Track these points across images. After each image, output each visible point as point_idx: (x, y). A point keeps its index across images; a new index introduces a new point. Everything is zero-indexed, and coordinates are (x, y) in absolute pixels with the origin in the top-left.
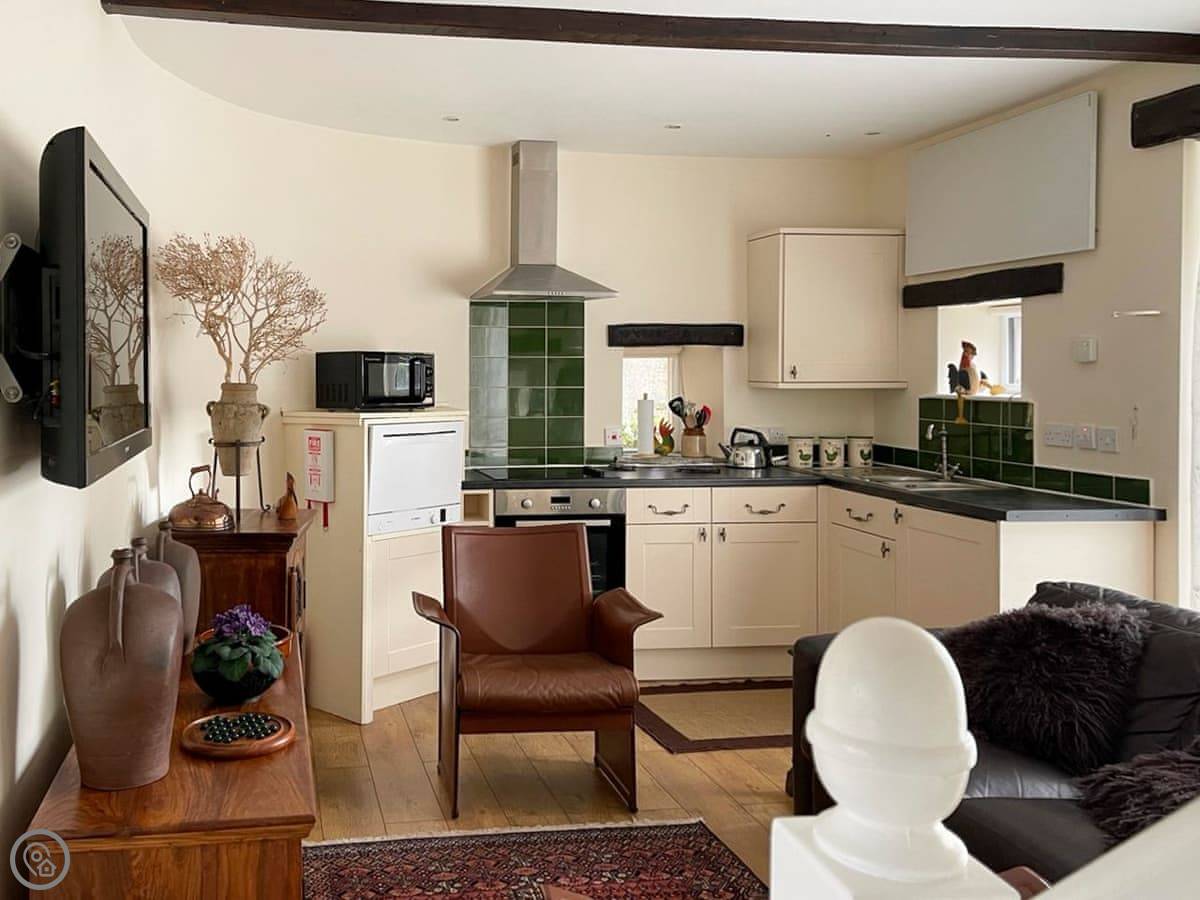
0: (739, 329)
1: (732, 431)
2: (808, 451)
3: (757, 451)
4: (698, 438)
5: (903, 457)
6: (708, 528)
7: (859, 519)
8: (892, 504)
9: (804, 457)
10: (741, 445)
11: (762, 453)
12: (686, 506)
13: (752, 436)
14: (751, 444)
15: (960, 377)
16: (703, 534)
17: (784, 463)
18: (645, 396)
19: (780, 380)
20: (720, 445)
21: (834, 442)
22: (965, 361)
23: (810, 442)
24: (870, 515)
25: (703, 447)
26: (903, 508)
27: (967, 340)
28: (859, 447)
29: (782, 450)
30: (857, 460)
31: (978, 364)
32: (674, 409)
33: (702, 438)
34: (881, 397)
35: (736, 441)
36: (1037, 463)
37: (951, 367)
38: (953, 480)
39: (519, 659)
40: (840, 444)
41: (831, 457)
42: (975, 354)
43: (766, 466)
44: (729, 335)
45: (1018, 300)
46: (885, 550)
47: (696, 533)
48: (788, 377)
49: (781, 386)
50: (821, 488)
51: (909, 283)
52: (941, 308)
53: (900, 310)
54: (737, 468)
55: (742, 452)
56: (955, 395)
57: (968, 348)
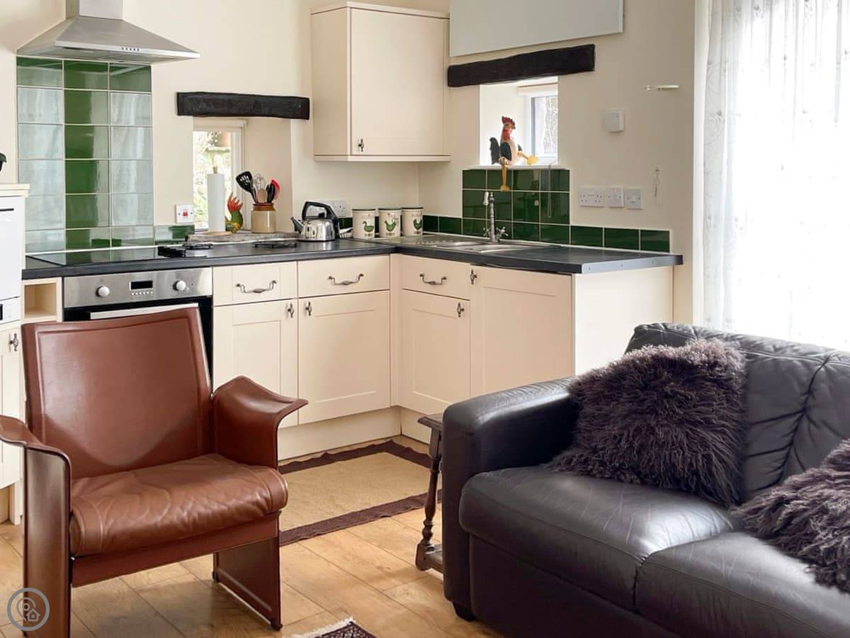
0: (305, 103)
1: (303, 205)
2: (371, 223)
3: (328, 224)
4: (268, 212)
5: (447, 225)
6: (294, 302)
7: (433, 283)
8: (466, 267)
9: (368, 229)
10: (314, 218)
11: (332, 225)
12: (274, 282)
13: (323, 210)
14: (321, 216)
15: (501, 150)
16: (289, 310)
17: (349, 234)
18: (215, 169)
19: (349, 153)
20: (292, 219)
21: (392, 213)
22: (505, 134)
23: (373, 214)
24: (445, 278)
25: (273, 223)
26: (478, 269)
27: (507, 116)
28: (414, 217)
29: (348, 223)
30: (411, 230)
31: (516, 137)
32: (242, 184)
33: (273, 212)
34: (424, 170)
35: (308, 214)
36: (572, 223)
37: (493, 140)
38: (499, 242)
39: (130, 477)
40: (397, 214)
41: (391, 228)
42: (514, 128)
43: (335, 238)
44: (296, 108)
45: (555, 79)
46: (460, 310)
47: (284, 310)
48: (356, 150)
49: (350, 159)
50: (395, 257)
51: (453, 63)
52: (481, 86)
53: (447, 90)
54: (308, 241)
55: (313, 226)
56: (497, 166)
57: (508, 123)
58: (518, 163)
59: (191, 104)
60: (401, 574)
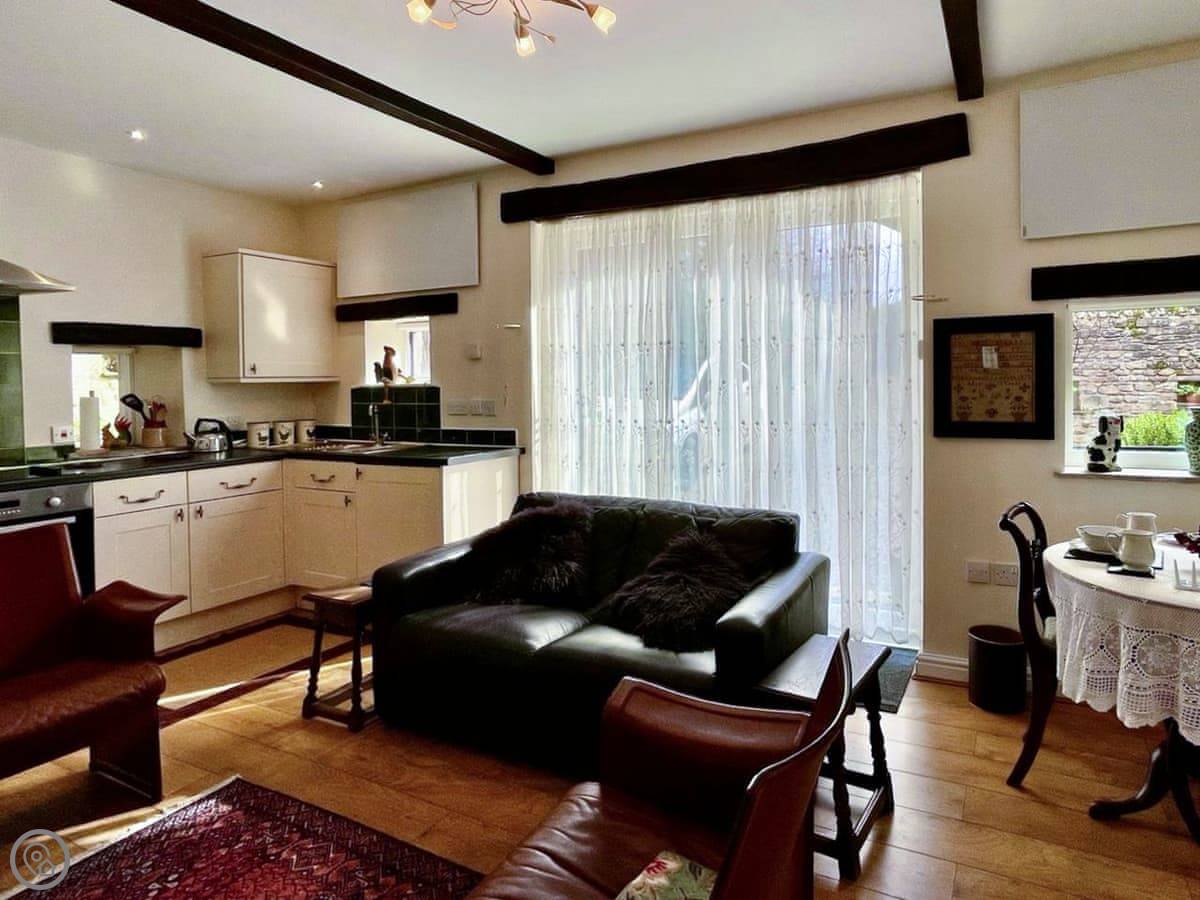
0: (197, 333)
1: (196, 420)
2: (265, 433)
3: (221, 437)
4: (160, 430)
5: (342, 433)
6: (185, 508)
7: (323, 481)
8: (352, 466)
9: (261, 439)
10: (205, 433)
11: (225, 437)
12: (162, 491)
14: (214, 431)
16: (179, 515)
17: (244, 445)
19: (241, 375)
20: (185, 434)
21: (287, 425)
22: (387, 360)
23: (267, 426)
24: (333, 477)
25: (165, 438)
26: (361, 467)
28: (307, 427)
29: (243, 435)
30: (305, 438)
32: (131, 405)
33: (165, 429)
34: (315, 390)
35: (200, 429)
37: (377, 365)
38: (384, 443)
40: (290, 426)
41: (284, 437)
42: (395, 355)
43: (230, 450)
44: (187, 338)
45: (427, 318)
46: (347, 501)
47: (172, 513)
48: (249, 374)
49: (243, 381)
50: (286, 462)
51: (341, 303)
52: (366, 322)
53: (336, 324)
54: (201, 453)
55: (206, 439)
56: (381, 384)
57: (389, 352)
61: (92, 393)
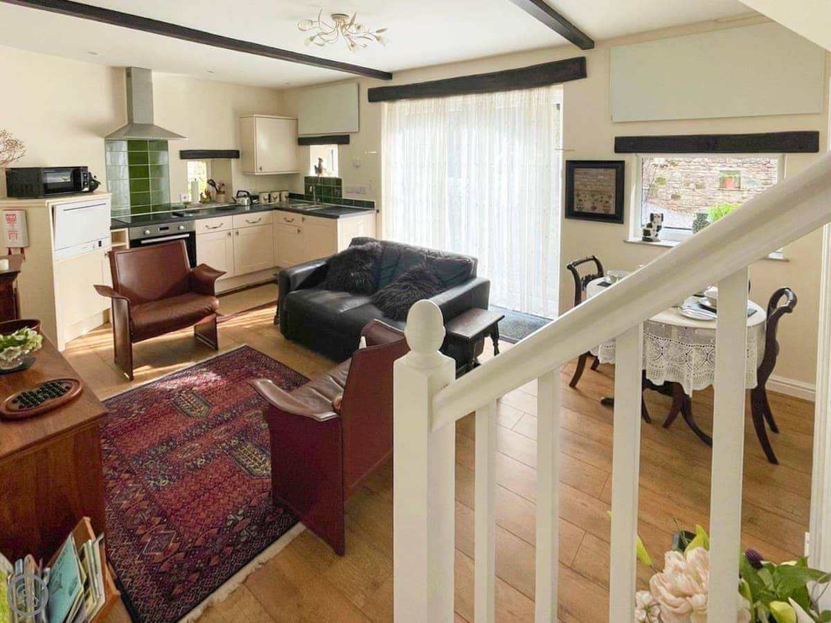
0: (238, 152)
1: (237, 192)
2: (267, 197)
3: (248, 198)
4: (223, 195)
5: (299, 197)
6: (231, 231)
7: (289, 221)
8: (301, 216)
9: (265, 200)
10: (241, 197)
11: (250, 199)
12: (223, 224)
13: (246, 194)
14: (245, 196)
16: (230, 234)
17: (257, 202)
19: (256, 172)
20: (232, 198)
21: (275, 193)
22: (320, 165)
23: (268, 194)
24: (293, 220)
25: (225, 199)
26: (304, 216)
27: (320, 157)
28: (285, 194)
29: (257, 197)
30: (284, 200)
31: (324, 165)
32: (211, 184)
34: (290, 177)
35: (239, 195)
36: (344, 197)
37: (315, 166)
38: (317, 204)
40: (278, 194)
41: (275, 199)
42: (323, 162)
43: (251, 205)
44: (234, 154)
46: (299, 231)
47: (227, 233)
48: (259, 171)
49: (256, 174)
50: (274, 211)
51: (300, 136)
52: (311, 146)
53: (297, 146)
54: (240, 206)
55: (241, 199)
56: (317, 175)
57: (320, 160)
58: (325, 175)
59: (186, 155)
60: (268, 327)
61: (195, 179)
